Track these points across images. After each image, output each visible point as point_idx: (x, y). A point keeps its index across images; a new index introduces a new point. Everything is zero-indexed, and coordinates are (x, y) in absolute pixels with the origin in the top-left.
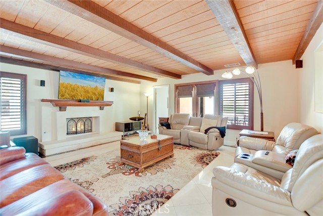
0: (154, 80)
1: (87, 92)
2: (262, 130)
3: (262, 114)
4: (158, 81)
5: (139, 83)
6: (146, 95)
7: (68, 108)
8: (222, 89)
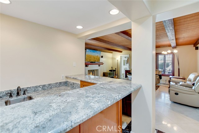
0: (121, 52)
1: (94, 58)
2: (179, 76)
3: (179, 69)
4: (123, 52)
5: (112, 53)
6: (117, 59)
7: (89, 65)
8: (158, 57)
